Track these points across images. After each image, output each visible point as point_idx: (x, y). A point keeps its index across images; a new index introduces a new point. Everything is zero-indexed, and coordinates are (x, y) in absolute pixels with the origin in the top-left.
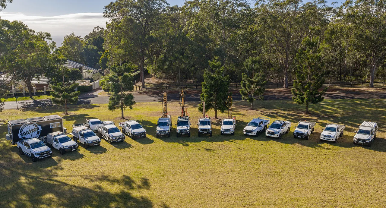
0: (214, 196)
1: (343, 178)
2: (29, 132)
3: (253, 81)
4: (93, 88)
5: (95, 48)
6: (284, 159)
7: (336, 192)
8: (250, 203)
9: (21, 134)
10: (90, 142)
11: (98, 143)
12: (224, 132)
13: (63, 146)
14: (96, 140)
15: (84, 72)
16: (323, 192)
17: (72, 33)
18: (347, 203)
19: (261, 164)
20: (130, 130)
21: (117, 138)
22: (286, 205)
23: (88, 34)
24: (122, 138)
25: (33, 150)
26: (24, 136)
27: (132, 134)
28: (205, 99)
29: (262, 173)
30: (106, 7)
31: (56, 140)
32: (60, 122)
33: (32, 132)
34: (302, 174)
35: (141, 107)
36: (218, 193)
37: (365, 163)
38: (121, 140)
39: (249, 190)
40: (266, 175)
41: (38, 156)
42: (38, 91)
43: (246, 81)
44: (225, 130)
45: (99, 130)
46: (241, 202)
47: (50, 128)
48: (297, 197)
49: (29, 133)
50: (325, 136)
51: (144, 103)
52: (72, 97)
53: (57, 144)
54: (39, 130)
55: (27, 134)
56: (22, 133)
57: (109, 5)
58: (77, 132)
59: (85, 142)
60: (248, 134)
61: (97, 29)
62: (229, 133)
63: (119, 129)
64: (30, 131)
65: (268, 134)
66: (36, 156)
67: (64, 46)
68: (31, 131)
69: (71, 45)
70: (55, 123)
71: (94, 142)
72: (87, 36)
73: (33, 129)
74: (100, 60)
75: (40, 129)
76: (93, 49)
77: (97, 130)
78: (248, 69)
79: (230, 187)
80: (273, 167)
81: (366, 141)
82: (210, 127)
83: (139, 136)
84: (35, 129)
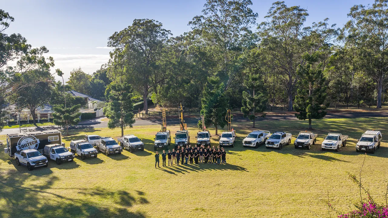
0: (207, 193)
1: (343, 178)
2: (27, 145)
3: (254, 98)
4: (97, 116)
5: (101, 81)
6: (283, 165)
7: (334, 189)
8: (243, 198)
9: (19, 147)
10: (87, 153)
11: (95, 154)
12: (223, 144)
13: (59, 156)
14: (93, 151)
15: (89, 103)
16: (320, 189)
17: (79, 68)
18: (345, 197)
19: (259, 169)
20: (128, 143)
21: (115, 150)
22: (280, 199)
23: (95, 72)
24: (119, 150)
25: (29, 159)
26: (22, 149)
27: (129, 147)
28: (205, 115)
29: (258, 176)
30: (110, 38)
31: (53, 151)
32: (58, 136)
33: (31, 145)
34: (300, 176)
35: (143, 129)
36: (211, 191)
37: (367, 166)
38: (118, 152)
39: (244, 189)
40: (263, 177)
41: (34, 164)
42: (42, 119)
43: (247, 98)
44: (224, 141)
45: (98, 144)
46: (234, 197)
47: (49, 141)
48: (293, 193)
49: (27, 146)
50: (326, 144)
51: (146, 126)
52: (73, 118)
53: (54, 155)
54: (37, 143)
55: (25, 147)
56: (21, 145)
57: (113, 35)
58: (75, 144)
59: (82, 154)
60: (247, 145)
61: (104, 66)
62: (228, 145)
63: (117, 142)
64: (28, 144)
65: (267, 144)
66: (32, 164)
67: (70, 81)
68: (29, 144)
69: (77, 79)
70: (53, 137)
71: (91, 153)
72: (94, 73)
73: (31, 142)
74: (106, 92)
75: (39, 142)
76: (99, 82)
77: (95, 144)
78: (248, 86)
79: (224, 187)
80: (270, 171)
81: (369, 147)
82: (208, 139)
83: (137, 149)
84: (33, 141)
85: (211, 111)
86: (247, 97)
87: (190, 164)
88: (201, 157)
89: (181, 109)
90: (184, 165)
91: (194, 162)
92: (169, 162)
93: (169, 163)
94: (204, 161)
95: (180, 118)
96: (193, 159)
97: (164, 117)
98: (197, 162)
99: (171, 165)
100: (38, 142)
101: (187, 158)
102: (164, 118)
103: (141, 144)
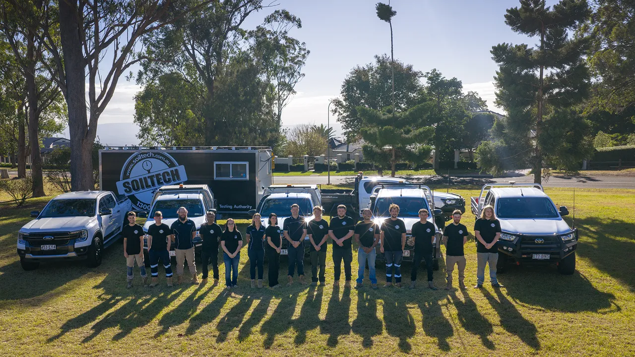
2: (149, 181)
9: (124, 185)
26: (134, 192)
32: (247, 163)
33: (159, 183)
47: (215, 178)
49: (148, 186)
54: (179, 179)
55: (143, 188)
56: (130, 180)
64: (151, 177)
68: (155, 179)
70: (231, 163)
73: (161, 173)
83: (523, 256)
84: (167, 173)
100: (181, 177)
103: (555, 234)
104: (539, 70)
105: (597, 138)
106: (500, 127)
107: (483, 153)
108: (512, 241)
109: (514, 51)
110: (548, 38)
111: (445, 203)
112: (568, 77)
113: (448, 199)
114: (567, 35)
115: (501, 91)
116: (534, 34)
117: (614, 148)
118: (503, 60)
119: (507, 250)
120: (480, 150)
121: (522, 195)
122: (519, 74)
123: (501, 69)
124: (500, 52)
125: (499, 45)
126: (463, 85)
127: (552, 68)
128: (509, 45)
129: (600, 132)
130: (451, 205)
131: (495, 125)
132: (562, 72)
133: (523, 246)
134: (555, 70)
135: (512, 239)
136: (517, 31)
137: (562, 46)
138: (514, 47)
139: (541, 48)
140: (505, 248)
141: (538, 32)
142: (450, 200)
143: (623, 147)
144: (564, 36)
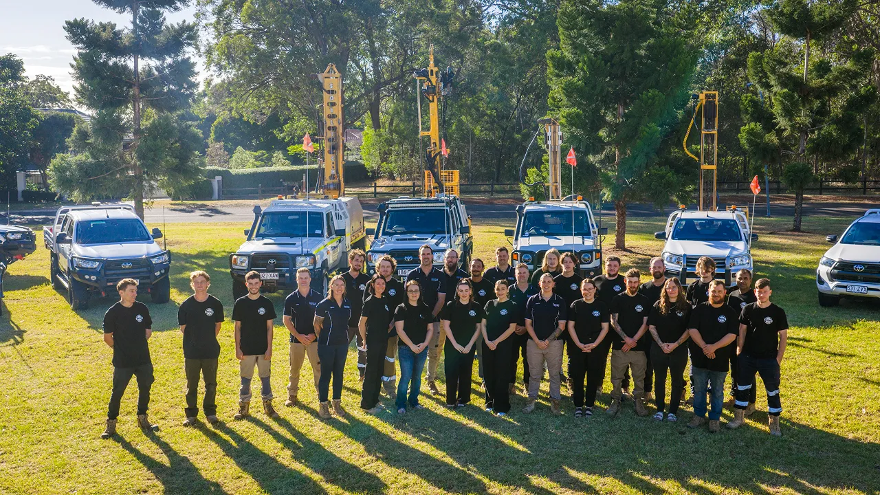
82: (589, 243)
83: (109, 284)
85: (598, 122)
86: (773, 71)
87: (441, 410)
88: (536, 346)
89: (433, 79)
90: (380, 416)
91: (483, 389)
92: (246, 381)
93: (246, 392)
94: (566, 391)
95: (421, 134)
96: (476, 366)
97: (330, 123)
98: (500, 397)
99: (260, 413)
101: (415, 348)
102: (334, 128)
103: (144, 257)
104: (133, 59)
105: (235, 156)
106: (83, 135)
107: (60, 170)
108: (95, 268)
109: (96, 31)
110: (142, 21)
111: (6, 238)
112: (171, 73)
113: (10, 232)
114: (165, 19)
115: (82, 86)
116: (124, 11)
117: (255, 170)
118: (82, 41)
119: (89, 280)
120: (54, 166)
121: (108, 217)
122: (105, 63)
123: (80, 54)
124: (77, 30)
125: (75, 20)
126: (25, 66)
127: (150, 58)
128: (90, 22)
129: (240, 148)
130: (15, 240)
131: (75, 132)
132: (162, 65)
133: (108, 272)
134: (154, 63)
135: (95, 266)
136: (99, 3)
137: (159, 32)
138: (98, 24)
139: (134, 31)
140: (87, 277)
141: (129, 9)
142: (13, 233)
143: (267, 169)
144: (162, 19)
